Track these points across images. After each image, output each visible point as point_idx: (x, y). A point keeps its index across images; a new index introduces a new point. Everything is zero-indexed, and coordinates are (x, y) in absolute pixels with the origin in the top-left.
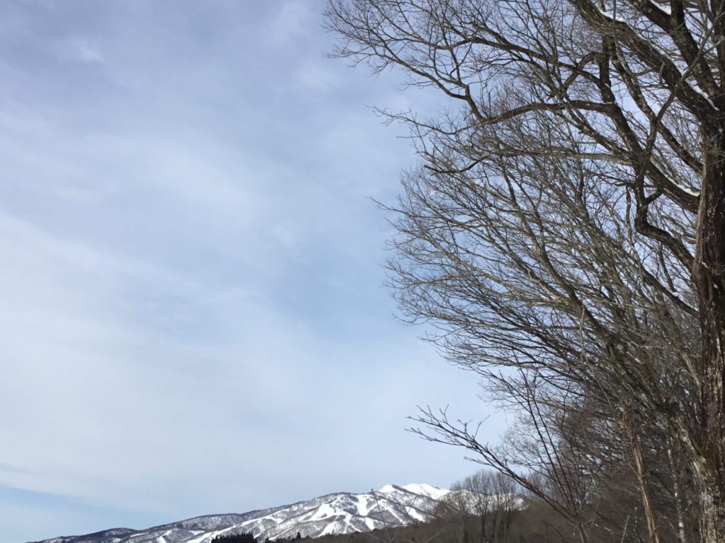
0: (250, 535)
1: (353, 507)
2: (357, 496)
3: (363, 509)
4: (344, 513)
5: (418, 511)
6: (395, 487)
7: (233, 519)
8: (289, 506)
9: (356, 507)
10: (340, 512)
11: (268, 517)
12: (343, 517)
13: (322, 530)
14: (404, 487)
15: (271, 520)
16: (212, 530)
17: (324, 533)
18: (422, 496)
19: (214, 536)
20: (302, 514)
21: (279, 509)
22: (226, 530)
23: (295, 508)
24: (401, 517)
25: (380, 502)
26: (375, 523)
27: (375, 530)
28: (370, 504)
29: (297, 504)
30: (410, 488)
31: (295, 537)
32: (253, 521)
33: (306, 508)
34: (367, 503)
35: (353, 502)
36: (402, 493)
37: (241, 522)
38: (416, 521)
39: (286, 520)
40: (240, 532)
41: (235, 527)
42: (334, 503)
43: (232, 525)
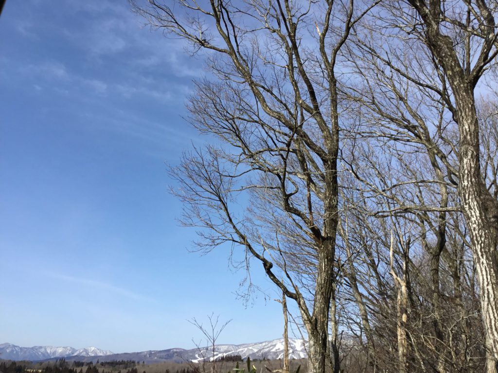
0: (240, 356)
1: (293, 346)
2: (296, 340)
3: (298, 347)
7: (233, 347)
8: (261, 343)
11: (250, 348)
15: (252, 350)
16: (223, 353)
17: (278, 358)
19: (223, 356)
20: (268, 348)
21: (256, 344)
22: (229, 353)
26: (304, 355)
27: (304, 358)
29: (265, 342)
31: (262, 359)
32: (243, 349)
33: (270, 345)
35: (293, 343)
37: (237, 350)
40: (236, 354)
41: (233, 351)
42: (283, 343)
43: (232, 351)
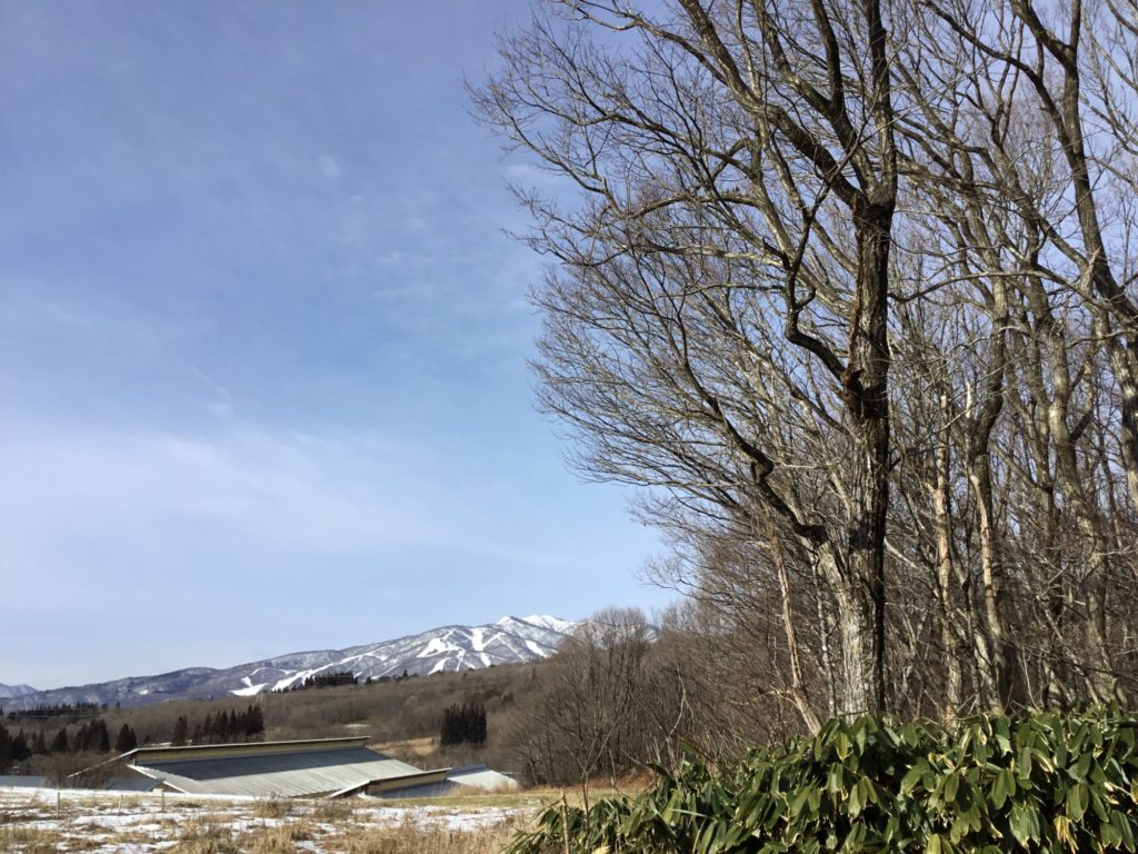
0: (350, 674)
1: (466, 641)
2: (472, 630)
3: (478, 644)
4: (457, 648)
5: (539, 644)
6: (513, 618)
9: (470, 642)
10: (452, 647)
12: (455, 653)
13: (432, 667)
14: (525, 619)
16: (306, 669)
17: (434, 671)
18: (544, 629)
19: (308, 676)
20: (410, 650)
21: (383, 645)
22: (322, 668)
23: (402, 643)
24: (519, 653)
25: (498, 636)
26: (490, 658)
27: (492, 666)
28: (486, 638)
30: (530, 620)
31: (401, 675)
34: (482, 637)
35: (467, 636)
36: (522, 625)
37: (339, 660)
38: (537, 656)
39: (392, 657)
40: (339, 670)
41: (332, 664)
42: (445, 638)
43: (329, 663)
